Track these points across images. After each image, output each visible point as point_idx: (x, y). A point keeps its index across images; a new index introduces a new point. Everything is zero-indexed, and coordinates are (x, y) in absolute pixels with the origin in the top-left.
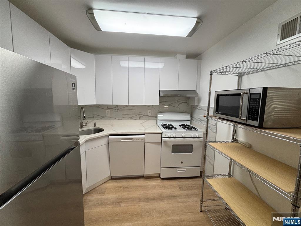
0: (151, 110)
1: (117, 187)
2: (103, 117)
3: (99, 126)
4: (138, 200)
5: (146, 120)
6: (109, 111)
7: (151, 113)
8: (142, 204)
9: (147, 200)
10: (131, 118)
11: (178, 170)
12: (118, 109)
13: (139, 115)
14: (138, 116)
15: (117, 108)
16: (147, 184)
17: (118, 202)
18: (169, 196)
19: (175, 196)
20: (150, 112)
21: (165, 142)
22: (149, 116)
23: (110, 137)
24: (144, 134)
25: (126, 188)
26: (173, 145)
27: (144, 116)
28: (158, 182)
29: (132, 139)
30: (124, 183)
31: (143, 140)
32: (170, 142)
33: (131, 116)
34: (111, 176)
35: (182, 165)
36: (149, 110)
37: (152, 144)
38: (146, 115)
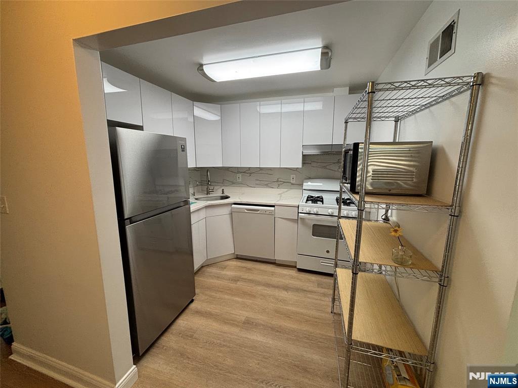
0: (295, 176)
1: (239, 267)
2: (233, 183)
3: (226, 194)
4: (259, 283)
5: (287, 190)
6: (240, 175)
7: (295, 178)
8: (260, 288)
9: (268, 285)
10: (267, 186)
11: (322, 262)
12: (251, 173)
13: (277, 181)
14: (276, 184)
15: (249, 172)
16: (276, 271)
17: (235, 280)
18: (298, 289)
19: (305, 291)
20: (293, 178)
21: (303, 219)
22: (292, 184)
23: (233, 206)
24: (273, 206)
25: (249, 270)
26: (314, 225)
27: (285, 184)
28: (293, 272)
29: (258, 210)
30: (249, 265)
31: (271, 214)
32: (309, 219)
33: (267, 183)
34: (236, 253)
35: (327, 255)
36: (292, 176)
37: (284, 220)
38: (288, 182)
